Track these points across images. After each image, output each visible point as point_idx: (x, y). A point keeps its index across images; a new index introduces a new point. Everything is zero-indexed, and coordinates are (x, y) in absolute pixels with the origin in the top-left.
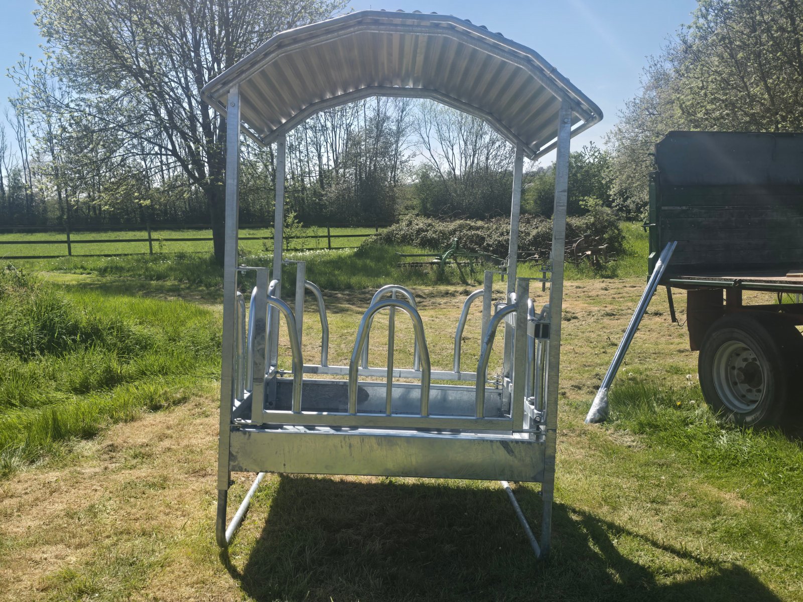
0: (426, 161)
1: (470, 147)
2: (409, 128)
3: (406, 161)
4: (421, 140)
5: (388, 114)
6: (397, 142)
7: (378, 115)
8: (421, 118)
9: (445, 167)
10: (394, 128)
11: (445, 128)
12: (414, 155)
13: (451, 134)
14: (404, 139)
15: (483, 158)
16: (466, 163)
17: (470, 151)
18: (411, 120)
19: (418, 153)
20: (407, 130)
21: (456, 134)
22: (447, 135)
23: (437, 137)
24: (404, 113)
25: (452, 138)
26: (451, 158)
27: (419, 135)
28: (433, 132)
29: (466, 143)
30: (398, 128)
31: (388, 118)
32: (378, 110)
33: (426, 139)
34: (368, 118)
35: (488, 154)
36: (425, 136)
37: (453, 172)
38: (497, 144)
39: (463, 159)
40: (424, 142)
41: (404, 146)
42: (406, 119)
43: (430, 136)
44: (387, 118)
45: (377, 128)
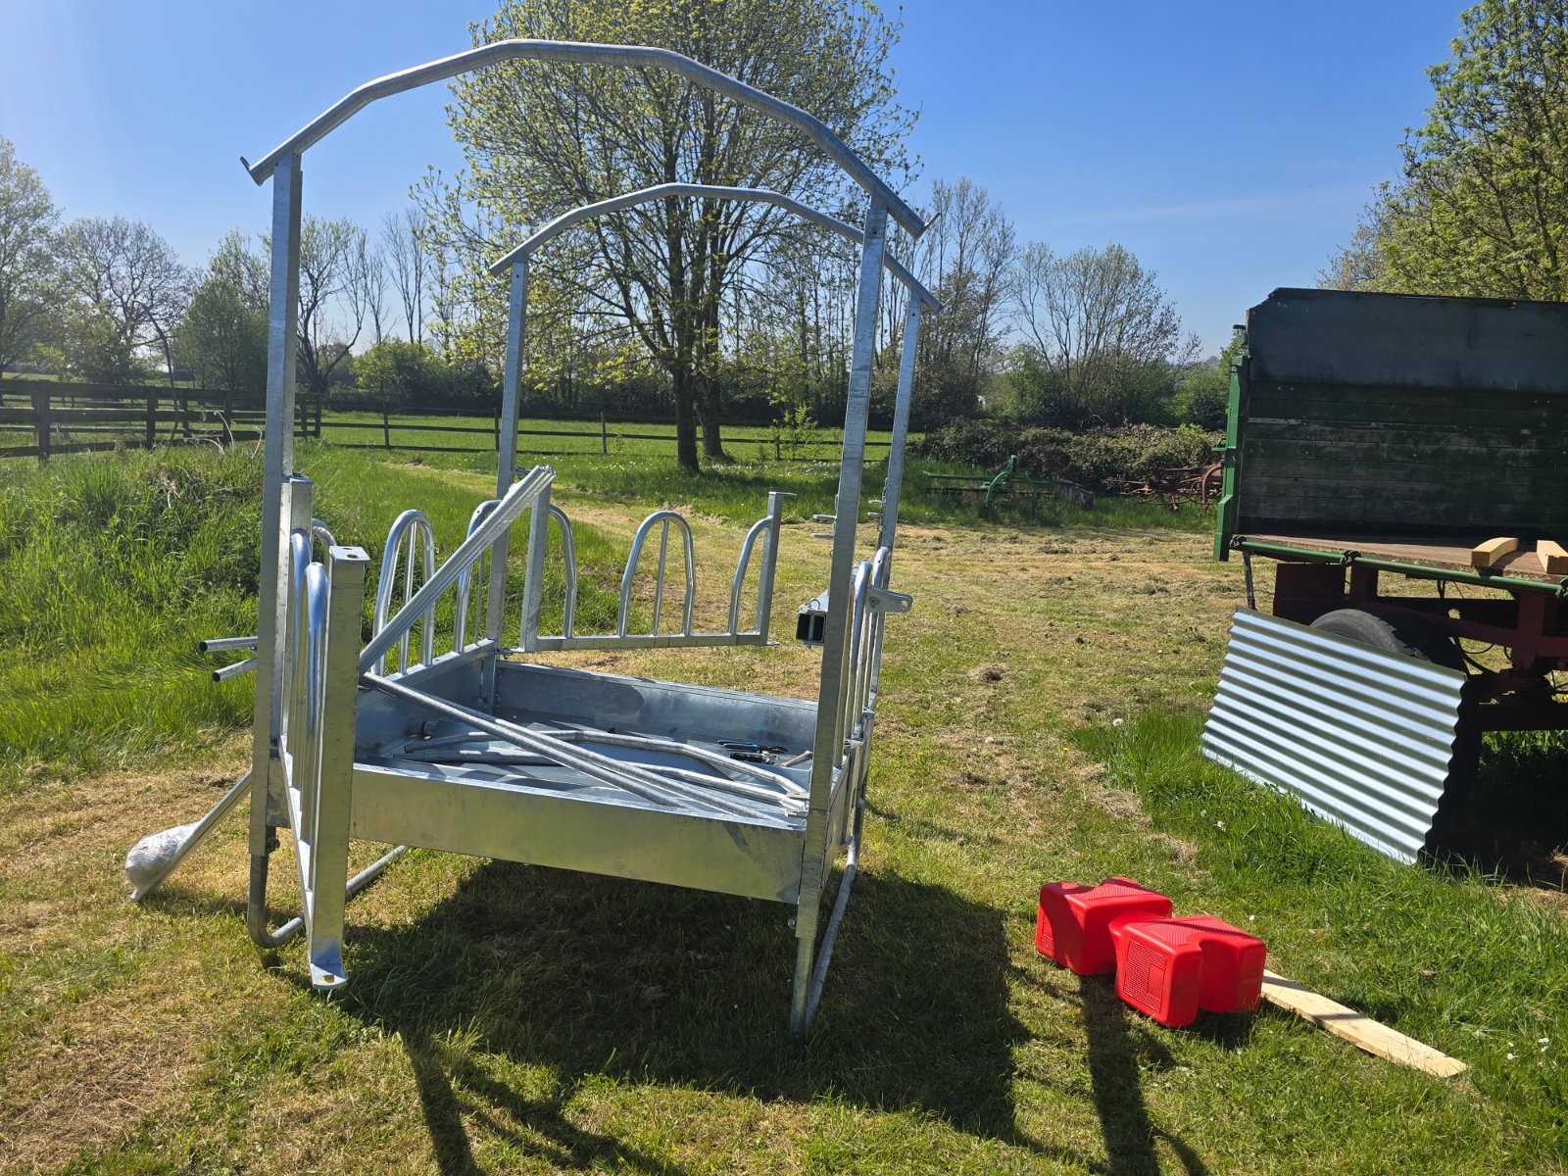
0: (1025, 340)
1: (1094, 322)
2: (1004, 291)
3: (995, 339)
4: (1022, 308)
5: (975, 270)
6: (984, 311)
7: (960, 270)
8: (1024, 276)
9: (1054, 350)
10: (982, 290)
11: (1058, 293)
12: (1008, 330)
13: (1067, 301)
14: (995, 306)
15: (1113, 339)
16: (1087, 345)
17: (1094, 329)
18: (1009, 279)
19: (1014, 327)
20: (1001, 294)
21: (1075, 302)
22: (1061, 302)
23: (1045, 305)
24: (999, 268)
25: (1068, 307)
26: (1064, 337)
27: (1018, 301)
28: (1041, 299)
29: (1088, 318)
30: (988, 290)
31: (974, 276)
32: (961, 264)
33: (1029, 308)
34: (944, 275)
35: (1121, 333)
36: (1027, 303)
37: (1065, 357)
38: (1136, 320)
39: (1084, 338)
40: (1026, 312)
41: (995, 317)
42: (1001, 278)
43: (1035, 303)
44: (971, 276)
45: (958, 290)
